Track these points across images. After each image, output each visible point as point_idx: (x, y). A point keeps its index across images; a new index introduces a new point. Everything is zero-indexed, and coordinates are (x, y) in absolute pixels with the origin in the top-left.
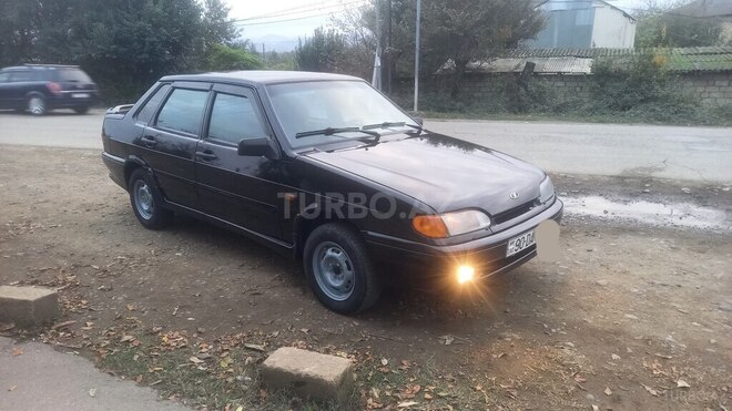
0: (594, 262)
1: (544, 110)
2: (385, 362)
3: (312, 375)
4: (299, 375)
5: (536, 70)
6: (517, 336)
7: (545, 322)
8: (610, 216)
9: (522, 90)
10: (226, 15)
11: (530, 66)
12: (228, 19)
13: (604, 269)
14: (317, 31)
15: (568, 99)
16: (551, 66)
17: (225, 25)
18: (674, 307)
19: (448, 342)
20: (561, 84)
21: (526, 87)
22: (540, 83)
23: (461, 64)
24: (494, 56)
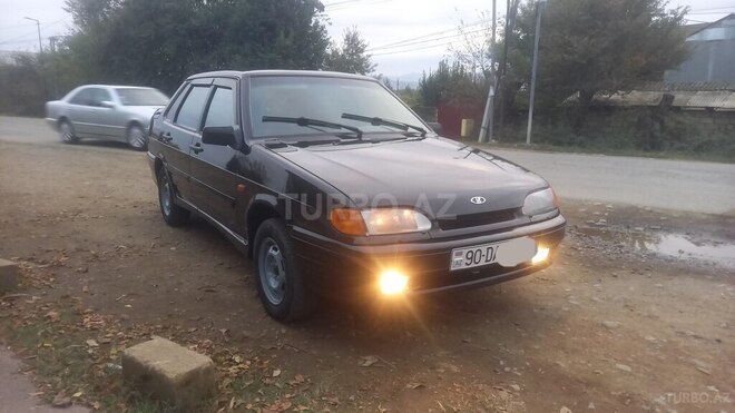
0: (618, 301)
1: (682, 149)
2: (277, 373)
3: (157, 369)
4: (147, 367)
5: (675, 104)
6: (455, 369)
7: (502, 359)
8: (684, 257)
9: (657, 126)
10: (362, 51)
11: (668, 99)
12: (364, 55)
13: (627, 310)
14: (442, 64)
15: (714, 138)
16: (698, 100)
17: (362, 60)
18: (694, 365)
19: (368, 363)
20: (709, 121)
21: (662, 123)
22: (681, 119)
23: (587, 96)
24: (627, 88)
